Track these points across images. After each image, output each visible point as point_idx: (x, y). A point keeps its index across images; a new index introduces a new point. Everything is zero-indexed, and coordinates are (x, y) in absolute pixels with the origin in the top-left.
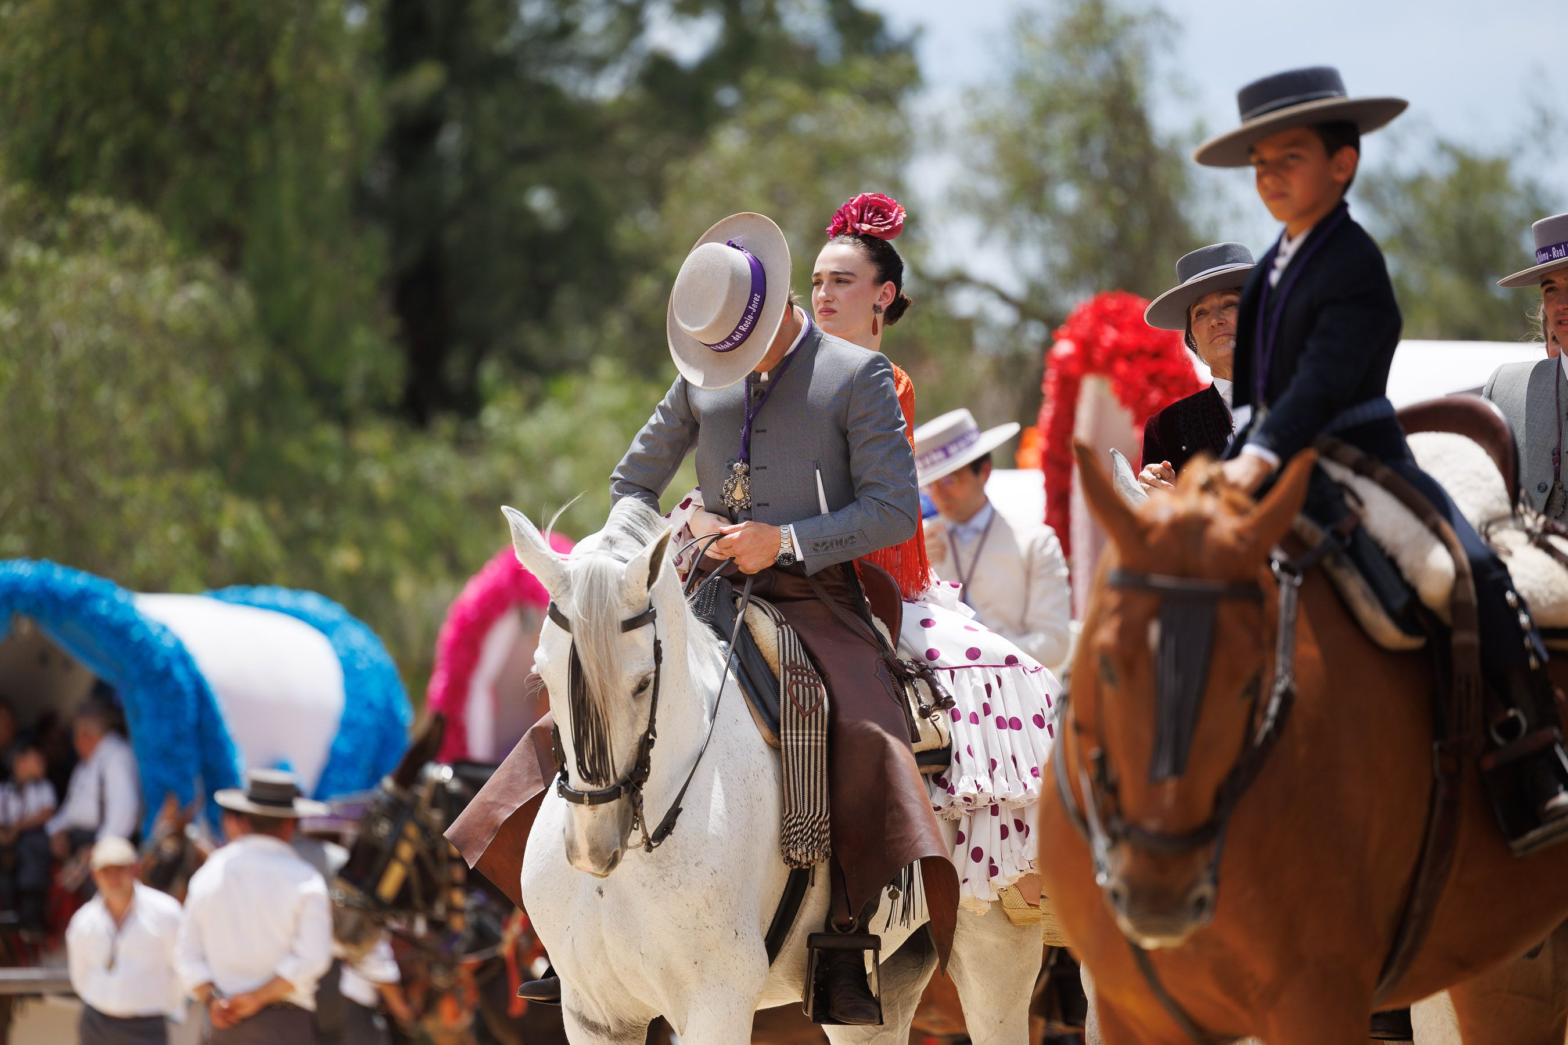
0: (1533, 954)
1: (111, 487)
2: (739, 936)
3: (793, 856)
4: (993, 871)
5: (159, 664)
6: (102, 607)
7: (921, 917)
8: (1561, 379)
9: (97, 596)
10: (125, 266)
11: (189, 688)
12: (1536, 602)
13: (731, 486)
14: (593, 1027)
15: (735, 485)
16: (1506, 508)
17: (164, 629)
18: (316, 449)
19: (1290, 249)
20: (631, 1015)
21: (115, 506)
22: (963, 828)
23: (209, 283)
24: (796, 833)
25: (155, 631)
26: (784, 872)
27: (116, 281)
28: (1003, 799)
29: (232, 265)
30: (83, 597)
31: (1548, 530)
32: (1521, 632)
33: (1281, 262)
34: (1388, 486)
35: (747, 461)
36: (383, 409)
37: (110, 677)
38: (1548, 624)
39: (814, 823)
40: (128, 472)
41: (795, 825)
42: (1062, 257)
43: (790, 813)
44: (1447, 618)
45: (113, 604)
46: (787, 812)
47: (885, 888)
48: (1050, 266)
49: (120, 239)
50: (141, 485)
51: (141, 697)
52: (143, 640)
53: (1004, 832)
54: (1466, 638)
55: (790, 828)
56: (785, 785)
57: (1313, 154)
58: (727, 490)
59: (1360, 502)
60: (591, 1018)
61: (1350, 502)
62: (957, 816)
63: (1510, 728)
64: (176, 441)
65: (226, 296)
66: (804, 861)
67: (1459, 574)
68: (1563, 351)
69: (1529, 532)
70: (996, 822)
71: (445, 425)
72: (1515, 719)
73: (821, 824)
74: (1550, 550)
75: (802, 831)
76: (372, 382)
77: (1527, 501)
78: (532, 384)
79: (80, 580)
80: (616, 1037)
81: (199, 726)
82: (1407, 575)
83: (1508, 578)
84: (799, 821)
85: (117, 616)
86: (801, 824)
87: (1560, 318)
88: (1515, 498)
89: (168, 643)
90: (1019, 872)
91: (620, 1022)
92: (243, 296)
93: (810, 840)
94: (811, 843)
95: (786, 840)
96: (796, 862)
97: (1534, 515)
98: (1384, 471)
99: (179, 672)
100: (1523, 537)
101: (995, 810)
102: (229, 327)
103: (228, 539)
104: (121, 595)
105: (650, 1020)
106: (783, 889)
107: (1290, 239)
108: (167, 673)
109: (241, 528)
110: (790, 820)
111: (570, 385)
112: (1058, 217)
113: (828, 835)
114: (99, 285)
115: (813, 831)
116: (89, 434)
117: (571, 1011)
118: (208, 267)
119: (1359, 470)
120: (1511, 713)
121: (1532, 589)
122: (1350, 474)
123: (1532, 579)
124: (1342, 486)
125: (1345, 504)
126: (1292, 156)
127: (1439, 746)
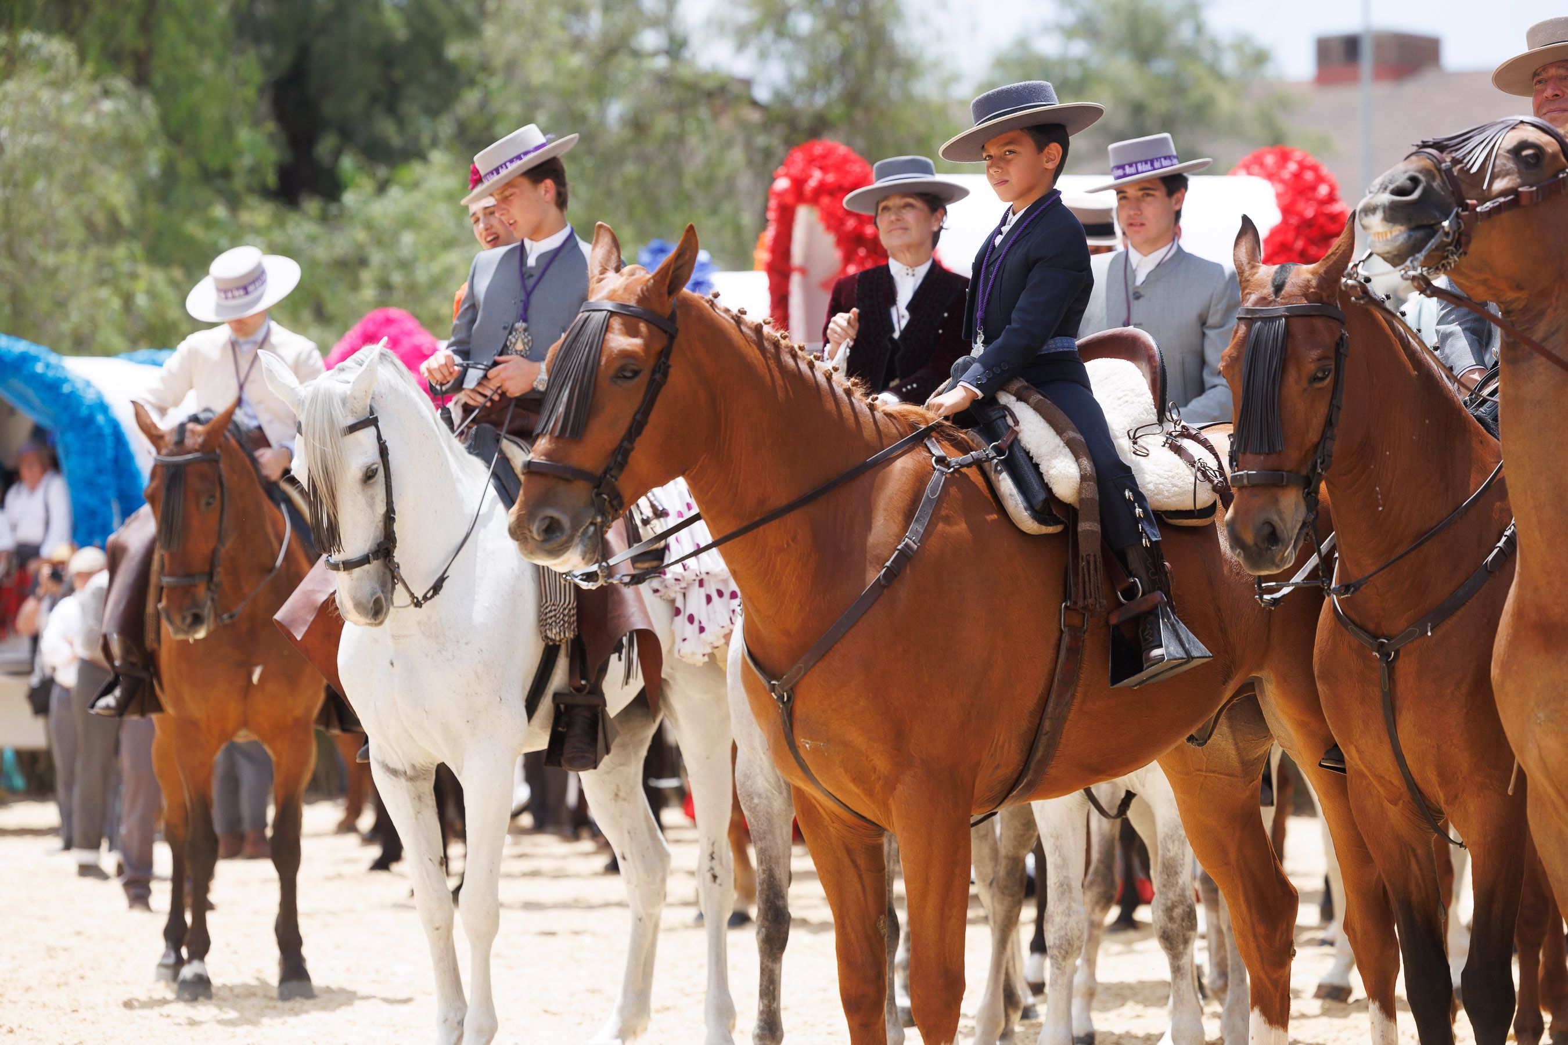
1: (49, 259)
2: (503, 701)
3: (549, 634)
4: (702, 630)
5: (84, 412)
6: (39, 368)
7: (638, 683)
8: (1128, 266)
9: (35, 359)
10: (53, 84)
11: (107, 430)
13: (513, 340)
14: (394, 772)
15: (517, 340)
17: (88, 384)
18: (210, 224)
19: (1013, 219)
20: (420, 761)
21: (51, 274)
22: (679, 603)
23: (124, 95)
24: (551, 617)
25: (80, 385)
26: (541, 645)
27: (45, 95)
28: (707, 573)
29: (141, 80)
30: (24, 359)
32: (1134, 521)
33: (1006, 229)
34: (1037, 409)
35: (525, 320)
36: (266, 194)
37: (46, 422)
39: (565, 609)
40: (61, 247)
41: (550, 611)
42: (800, 71)
43: (546, 602)
45: (48, 366)
46: (544, 601)
47: (614, 657)
48: (791, 78)
49: (48, 64)
50: (71, 256)
51: (70, 437)
52: (72, 392)
53: (709, 599)
54: (1088, 526)
55: (546, 613)
56: (542, 581)
57: (1028, 149)
58: (511, 343)
59: (1017, 422)
60: (391, 765)
61: (1010, 421)
62: (673, 595)
64: (100, 219)
65: (137, 108)
66: (558, 638)
67: (1085, 481)
68: (1132, 245)
70: (702, 592)
71: (312, 206)
72: (1134, 582)
73: (570, 610)
75: (555, 616)
76: (254, 170)
78: (382, 172)
79: (20, 346)
80: (412, 779)
81: (116, 461)
82: (1046, 479)
84: (553, 608)
85: (51, 374)
86: (555, 610)
87: (1131, 221)
89: (90, 397)
90: (720, 629)
91: (414, 767)
92: (149, 105)
93: (562, 622)
94: (563, 625)
95: (543, 621)
96: (552, 640)
99: (100, 419)
101: (701, 583)
102: (139, 131)
103: (141, 301)
104: (53, 358)
105: (436, 764)
106: (538, 662)
107: (1014, 213)
108: (90, 420)
109: (152, 294)
110: (547, 608)
111: (415, 170)
112: (797, 40)
113: (575, 618)
114: (34, 99)
115: (564, 615)
116: (29, 218)
117: (378, 761)
118: (120, 84)
120: (1129, 580)
121: (1158, 482)
122: (1013, 398)
123: (1158, 475)
124: (1006, 408)
125: (1006, 421)
126: (1010, 152)
127: (1066, 607)
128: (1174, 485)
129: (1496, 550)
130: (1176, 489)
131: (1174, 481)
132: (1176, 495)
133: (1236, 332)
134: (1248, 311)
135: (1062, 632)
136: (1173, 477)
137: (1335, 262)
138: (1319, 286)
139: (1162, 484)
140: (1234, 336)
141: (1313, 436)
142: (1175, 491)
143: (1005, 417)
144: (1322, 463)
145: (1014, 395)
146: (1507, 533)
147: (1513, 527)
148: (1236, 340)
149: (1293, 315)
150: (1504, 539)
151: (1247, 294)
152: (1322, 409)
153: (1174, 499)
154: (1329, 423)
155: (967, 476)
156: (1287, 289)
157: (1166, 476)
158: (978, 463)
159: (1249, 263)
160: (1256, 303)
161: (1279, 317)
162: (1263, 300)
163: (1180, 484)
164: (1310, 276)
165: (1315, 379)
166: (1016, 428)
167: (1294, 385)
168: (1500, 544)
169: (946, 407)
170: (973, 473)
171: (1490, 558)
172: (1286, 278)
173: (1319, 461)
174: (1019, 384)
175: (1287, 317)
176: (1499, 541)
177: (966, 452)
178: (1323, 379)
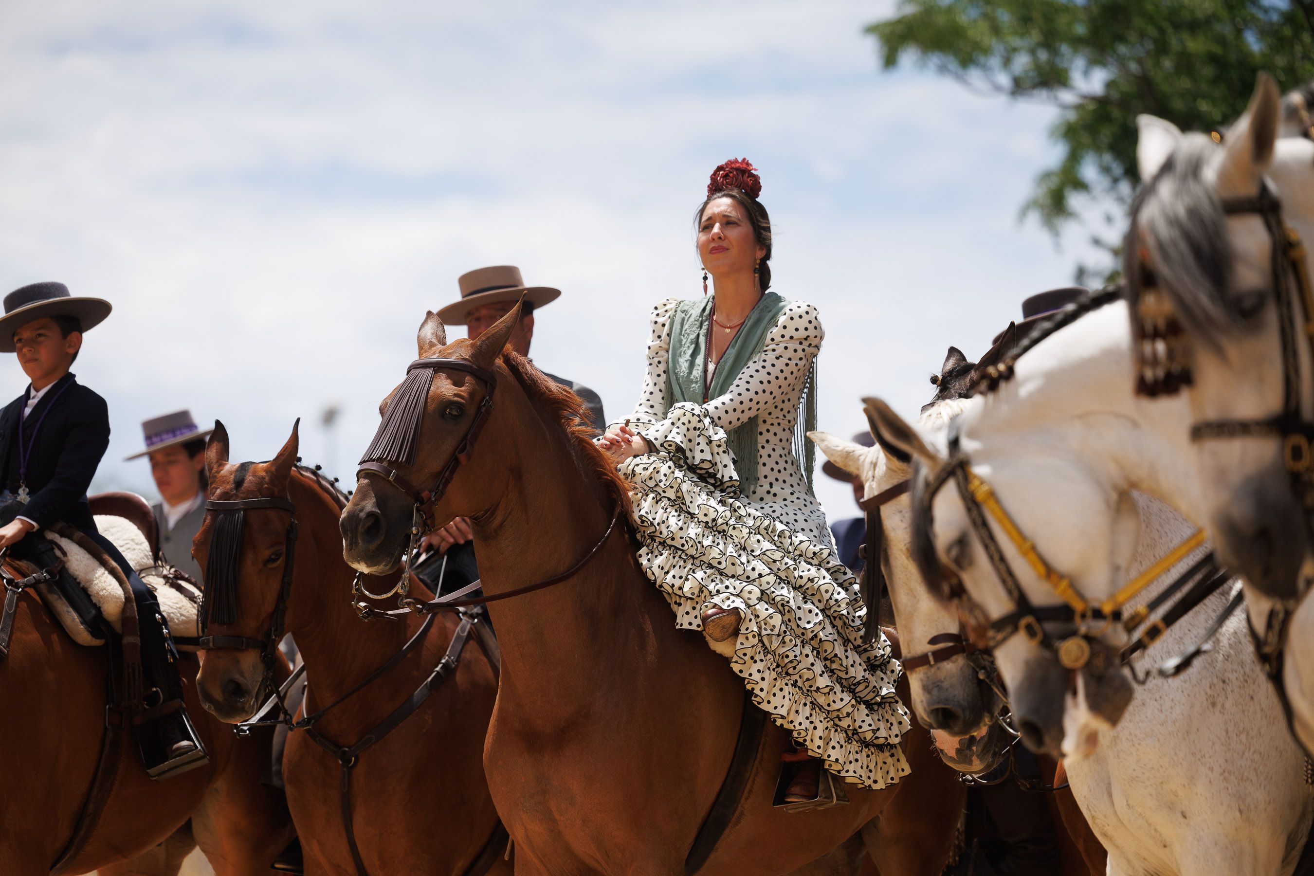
0: (159, 845)
12: (172, 619)
16: (151, 562)
19: (37, 397)
31: (178, 576)
32: (163, 639)
33: (32, 402)
34: (81, 544)
38: (178, 635)
44: (118, 627)
54: (132, 640)
57: (53, 336)
59: (65, 554)
61: (58, 553)
63: (152, 699)
67: (128, 599)
69: (165, 577)
72: (157, 691)
74: (180, 589)
77: (163, 559)
82: (94, 600)
83: (158, 605)
88: (156, 558)
97: (168, 567)
98: (79, 534)
100: (162, 581)
107: (37, 391)
119: (62, 535)
120: (154, 689)
121: (170, 612)
122: (57, 536)
123: (169, 606)
124: (53, 542)
125: (54, 554)
126: (40, 335)
127: (109, 707)
128: (182, 615)
129: (434, 674)
130: (184, 618)
131: (182, 611)
132: (184, 622)
133: (205, 521)
134: (213, 504)
135: (106, 728)
136: (180, 608)
137: (283, 461)
138: (272, 482)
139: (173, 613)
140: (204, 524)
141: (269, 607)
142: (182, 620)
143: (53, 549)
144: (275, 631)
145: (58, 533)
146: (443, 661)
147: (447, 658)
148: (204, 528)
149: (248, 509)
150: (440, 666)
151: (214, 488)
152: (275, 585)
153: (182, 627)
154: (282, 597)
155: (28, 593)
156: (246, 485)
157: (175, 607)
158: (35, 585)
159: (217, 462)
160: (220, 498)
161: (239, 510)
162: (226, 495)
163: (187, 614)
164: (264, 474)
165: (270, 560)
166: (64, 559)
167: (250, 568)
168: (437, 669)
169: (8, 539)
170: (31, 591)
171: (429, 679)
172: (244, 476)
173: (273, 629)
174: (60, 525)
175: (245, 510)
176: (437, 666)
177: (25, 577)
178: (276, 560)
